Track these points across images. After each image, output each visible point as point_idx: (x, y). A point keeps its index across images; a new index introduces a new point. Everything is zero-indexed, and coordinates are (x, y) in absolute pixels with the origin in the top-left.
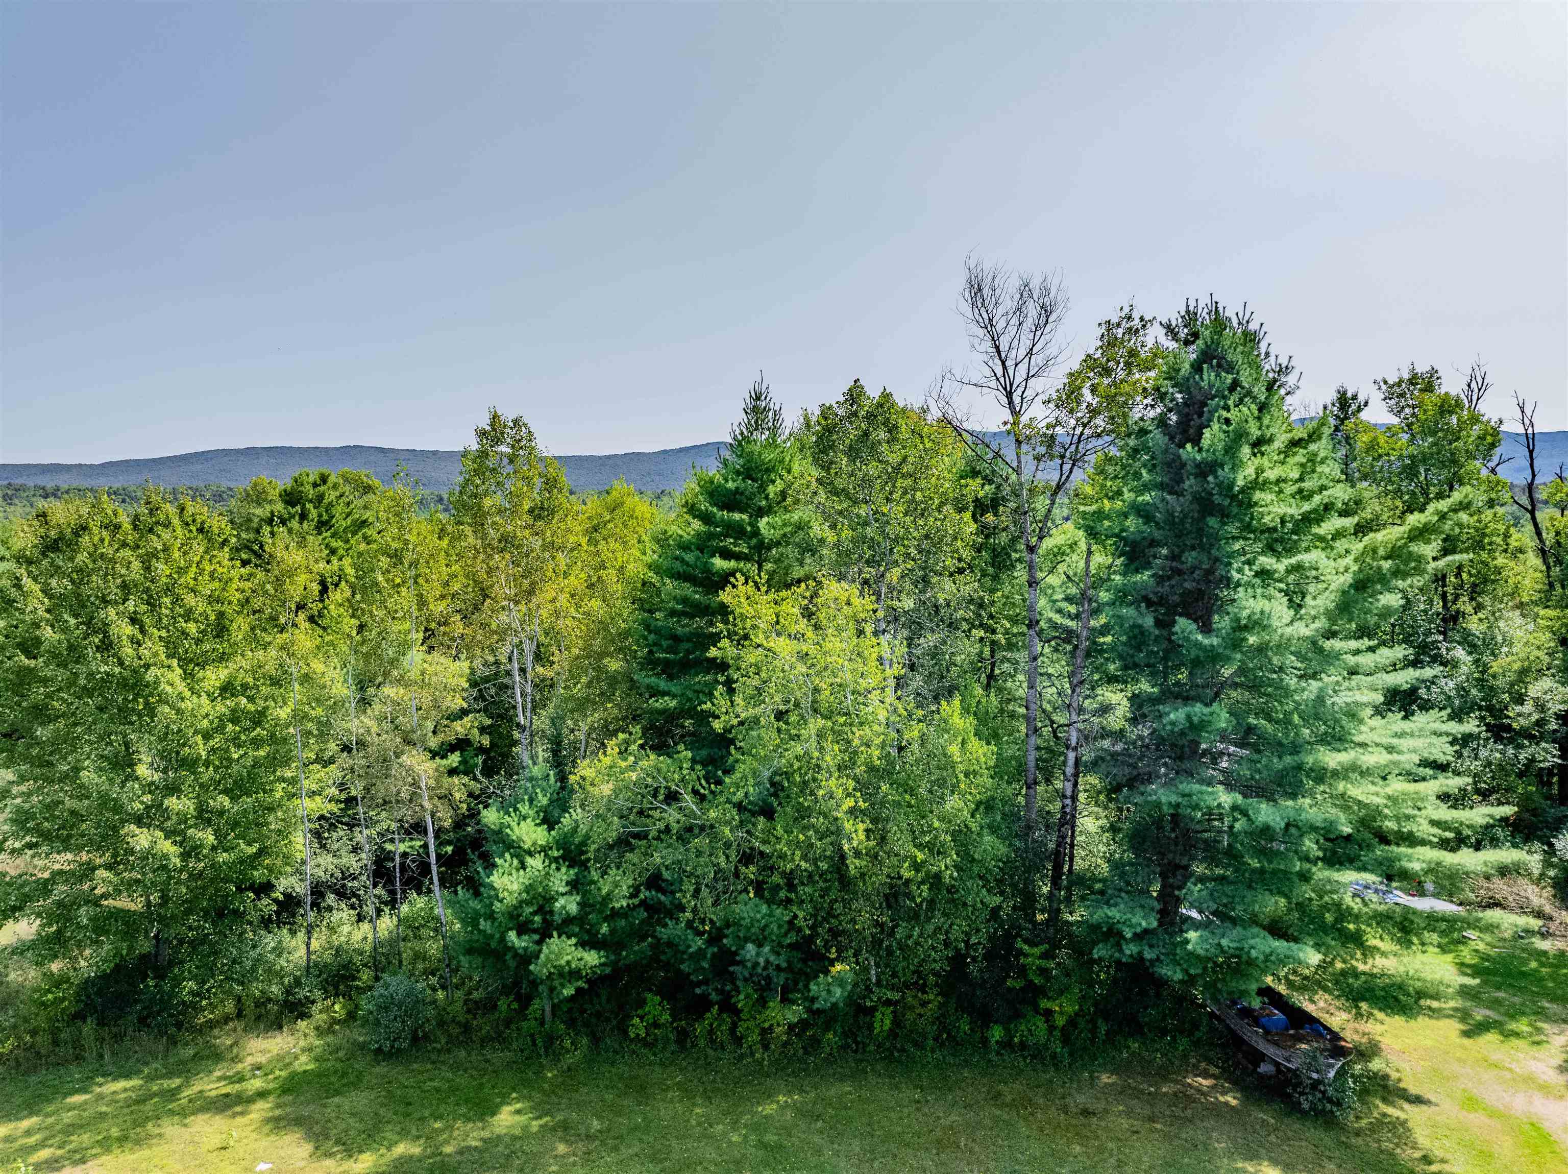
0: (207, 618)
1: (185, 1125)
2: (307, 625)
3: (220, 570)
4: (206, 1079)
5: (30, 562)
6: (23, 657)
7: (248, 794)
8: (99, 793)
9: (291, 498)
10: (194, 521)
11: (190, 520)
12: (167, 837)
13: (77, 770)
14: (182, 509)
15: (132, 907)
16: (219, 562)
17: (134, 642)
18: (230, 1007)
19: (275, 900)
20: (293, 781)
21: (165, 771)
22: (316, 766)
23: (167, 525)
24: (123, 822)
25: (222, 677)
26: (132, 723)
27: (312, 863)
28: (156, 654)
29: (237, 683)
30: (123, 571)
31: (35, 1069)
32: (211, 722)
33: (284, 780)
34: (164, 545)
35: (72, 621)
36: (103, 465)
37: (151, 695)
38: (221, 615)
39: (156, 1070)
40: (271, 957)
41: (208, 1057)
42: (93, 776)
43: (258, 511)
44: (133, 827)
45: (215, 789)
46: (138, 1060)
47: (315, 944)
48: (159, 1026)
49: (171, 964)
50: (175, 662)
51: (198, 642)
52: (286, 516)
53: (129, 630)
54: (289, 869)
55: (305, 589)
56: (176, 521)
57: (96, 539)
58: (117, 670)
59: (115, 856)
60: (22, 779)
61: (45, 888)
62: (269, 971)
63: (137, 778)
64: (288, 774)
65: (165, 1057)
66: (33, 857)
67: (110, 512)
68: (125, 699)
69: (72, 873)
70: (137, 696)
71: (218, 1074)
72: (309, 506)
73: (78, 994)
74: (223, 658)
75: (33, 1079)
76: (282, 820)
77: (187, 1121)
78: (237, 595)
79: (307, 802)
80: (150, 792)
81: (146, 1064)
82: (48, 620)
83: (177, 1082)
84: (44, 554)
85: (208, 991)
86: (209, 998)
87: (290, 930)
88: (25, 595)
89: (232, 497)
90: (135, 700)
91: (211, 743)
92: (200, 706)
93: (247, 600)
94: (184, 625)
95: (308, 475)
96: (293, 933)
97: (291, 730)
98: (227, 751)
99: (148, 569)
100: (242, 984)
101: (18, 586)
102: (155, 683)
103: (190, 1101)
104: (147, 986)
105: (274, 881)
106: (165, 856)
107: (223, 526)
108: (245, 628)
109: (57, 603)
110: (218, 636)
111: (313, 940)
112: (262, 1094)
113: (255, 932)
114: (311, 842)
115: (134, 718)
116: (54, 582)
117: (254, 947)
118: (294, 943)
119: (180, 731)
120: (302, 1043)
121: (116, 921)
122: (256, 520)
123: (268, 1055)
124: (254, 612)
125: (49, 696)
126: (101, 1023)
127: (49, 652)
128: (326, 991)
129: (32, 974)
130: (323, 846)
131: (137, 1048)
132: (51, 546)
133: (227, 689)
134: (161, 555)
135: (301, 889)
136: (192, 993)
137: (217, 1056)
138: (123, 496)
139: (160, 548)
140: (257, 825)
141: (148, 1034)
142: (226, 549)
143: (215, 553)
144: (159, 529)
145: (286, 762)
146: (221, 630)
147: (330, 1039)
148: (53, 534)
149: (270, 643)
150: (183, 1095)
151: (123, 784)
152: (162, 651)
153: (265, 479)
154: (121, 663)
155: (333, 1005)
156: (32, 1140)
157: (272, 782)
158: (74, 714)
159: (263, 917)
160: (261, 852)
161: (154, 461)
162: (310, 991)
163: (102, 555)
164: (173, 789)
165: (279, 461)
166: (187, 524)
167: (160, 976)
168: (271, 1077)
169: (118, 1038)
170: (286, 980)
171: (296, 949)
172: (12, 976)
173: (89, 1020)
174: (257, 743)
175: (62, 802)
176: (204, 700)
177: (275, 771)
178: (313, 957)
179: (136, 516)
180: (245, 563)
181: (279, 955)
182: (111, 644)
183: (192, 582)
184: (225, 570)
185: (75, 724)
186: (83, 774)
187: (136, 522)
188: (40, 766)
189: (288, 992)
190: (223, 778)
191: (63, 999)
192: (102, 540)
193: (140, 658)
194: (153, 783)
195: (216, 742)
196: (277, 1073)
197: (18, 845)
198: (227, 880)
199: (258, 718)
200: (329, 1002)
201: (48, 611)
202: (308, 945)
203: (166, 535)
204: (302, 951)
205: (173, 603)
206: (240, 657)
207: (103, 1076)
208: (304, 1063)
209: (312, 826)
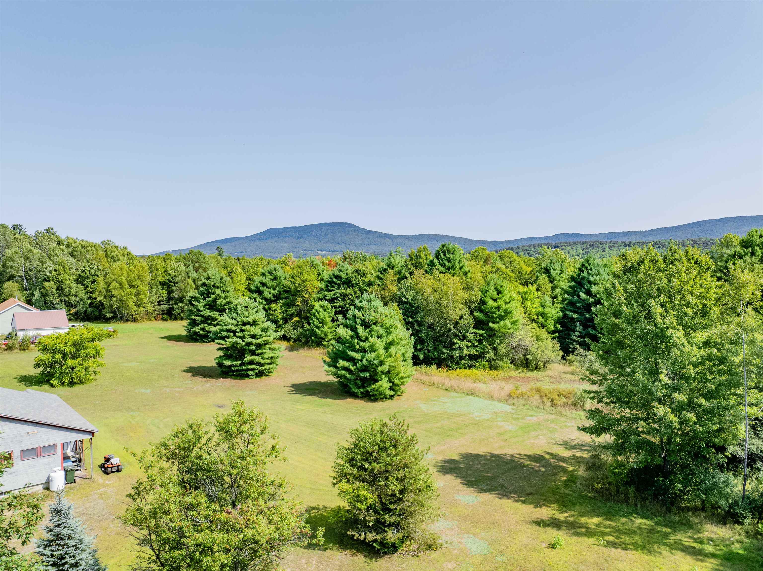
0: (697, 306)
1: (672, 553)
2: (753, 313)
3: (705, 283)
4: (683, 535)
5: (619, 277)
6: (614, 319)
7: (716, 399)
8: (643, 384)
9: (746, 244)
10: (693, 258)
11: (690, 258)
12: (672, 412)
13: (633, 372)
14: (687, 252)
15: (654, 440)
16: (705, 279)
17: (663, 317)
18: (698, 503)
19: (727, 457)
20: (741, 396)
21: (673, 379)
22: (756, 391)
23: (679, 260)
24: (652, 400)
25: (704, 337)
26: (659, 354)
27: (749, 442)
28: (672, 323)
29: (712, 341)
30: (659, 283)
31: (608, 500)
32: (698, 359)
33: (736, 395)
34: (677, 270)
35: (635, 304)
36: (651, 231)
37: (669, 342)
38: (705, 305)
39: (660, 521)
40: (722, 485)
41: (685, 525)
42: (641, 376)
43: (728, 252)
44: (657, 404)
45: (698, 393)
46: (652, 513)
47: (748, 486)
48: (663, 500)
49: (670, 473)
50: (681, 328)
51: (693, 318)
52: (743, 254)
53: (660, 310)
54: (735, 442)
55: (753, 294)
56: (684, 258)
57: (647, 267)
58: (654, 329)
59: (648, 415)
60: (611, 372)
61: (618, 422)
62: (720, 492)
63: (660, 381)
64: (738, 392)
65: (665, 516)
66: (614, 407)
67: (653, 254)
68: (656, 343)
69: (629, 418)
70: (662, 342)
71: (689, 534)
72: (757, 248)
73: (628, 473)
74: (705, 327)
75: (608, 504)
76: (734, 416)
77: (673, 552)
78: (714, 296)
79: (748, 409)
80: (666, 388)
81: (656, 516)
82: (625, 304)
83: (669, 530)
84: (625, 273)
85: (688, 491)
86: (688, 495)
87: (734, 474)
88: (616, 291)
89: (713, 244)
90: (661, 343)
91: (697, 369)
92: (692, 351)
93: (719, 299)
94: (686, 309)
95: (756, 231)
96: (736, 476)
97: (741, 369)
98: (705, 374)
99: (669, 281)
100: (705, 494)
101: (614, 287)
102: (671, 336)
103: (675, 543)
104: (658, 480)
105: (727, 446)
106: (672, 422)
107: (708, 260)
108: (718, 313)
109: (629, 295)
110: (703, 316)
111: (747, 484)
112: (713, 556)
113: (714, 470)
114: (749, 431)
115: (660, 352)
116: (628, 286)
117: (713, 477)
118: (735, 482)
119: (682, 361)
120: (737, 537)
121: (647, 446)
122: (726, 256)
123: (717, 536)
124: (723, 305)
125: (624, 337)
126: (637, 490)
127: (625, 317)
128: (753, 514)
129: (610, 458)
130: (757, 435)
131: (652, 507)
132: (628, 270)
133: (707, 343)
134: (676, 275)
135: (741, 454)
136: (679, 490)
137: (690, 526)
138: (659, 245)
139: (675, 271)
140: (719, 415)
141: (658, 503)
142: (709, 272)
143: (703, 274)
144: (676, 263)
145: (738, 385)
146: (704, 313)
147: (755, 541)
148: (629, 264)
149: (731, 322)
150: (672, 538)
151: (653, 382)
152: (675, 321)
153: (730, 235)
154: (656, 325)
155: (758, 523)
156: (607, 530)
157: (728, 394)
158: (634, 347)
159: (719, 463)
160: (721, 430)
161: (674, 227)
162: (744, 511)
163: (649, 275)
164: (677, 389)
165: (740, 224)
166: (689, 260)
167: (665, 477)
168: (718, 548)
169: (644, 499)
170: (730, 500)
171: (736, 485)
172: (603, 457)
173: (632, 487)
174: (721, 373)
175: (627, 386)
176: (695, 348)
177: (730, 389)
178: (747, 493)
179: (665, 256)
180: (719, 279)
181: (727, 486)
182: (652, 316)
183: (691, 288)
184: (708, 283)
185: (634, 351)
186: (637, 374)
187: (665, 258)
188: (619, 368)
189: (730, 506)
190: (702, 388)
191: (622, 474)
192: (650, 268)
193: (664, 324)
194: (668, 384)
195: (700, 369)
196: (722, 547)
197: (608, 401)
198: (701, 439)
199: (722, 360)
200: (755, 521)
201: (625, 299)
202: (744, 486)
203: (679, 265)
204: (741, 488)
205: (681, 298)
206: (714, 328)
207: (636, 514)
208: (737, 548)
209: (750, 422)
